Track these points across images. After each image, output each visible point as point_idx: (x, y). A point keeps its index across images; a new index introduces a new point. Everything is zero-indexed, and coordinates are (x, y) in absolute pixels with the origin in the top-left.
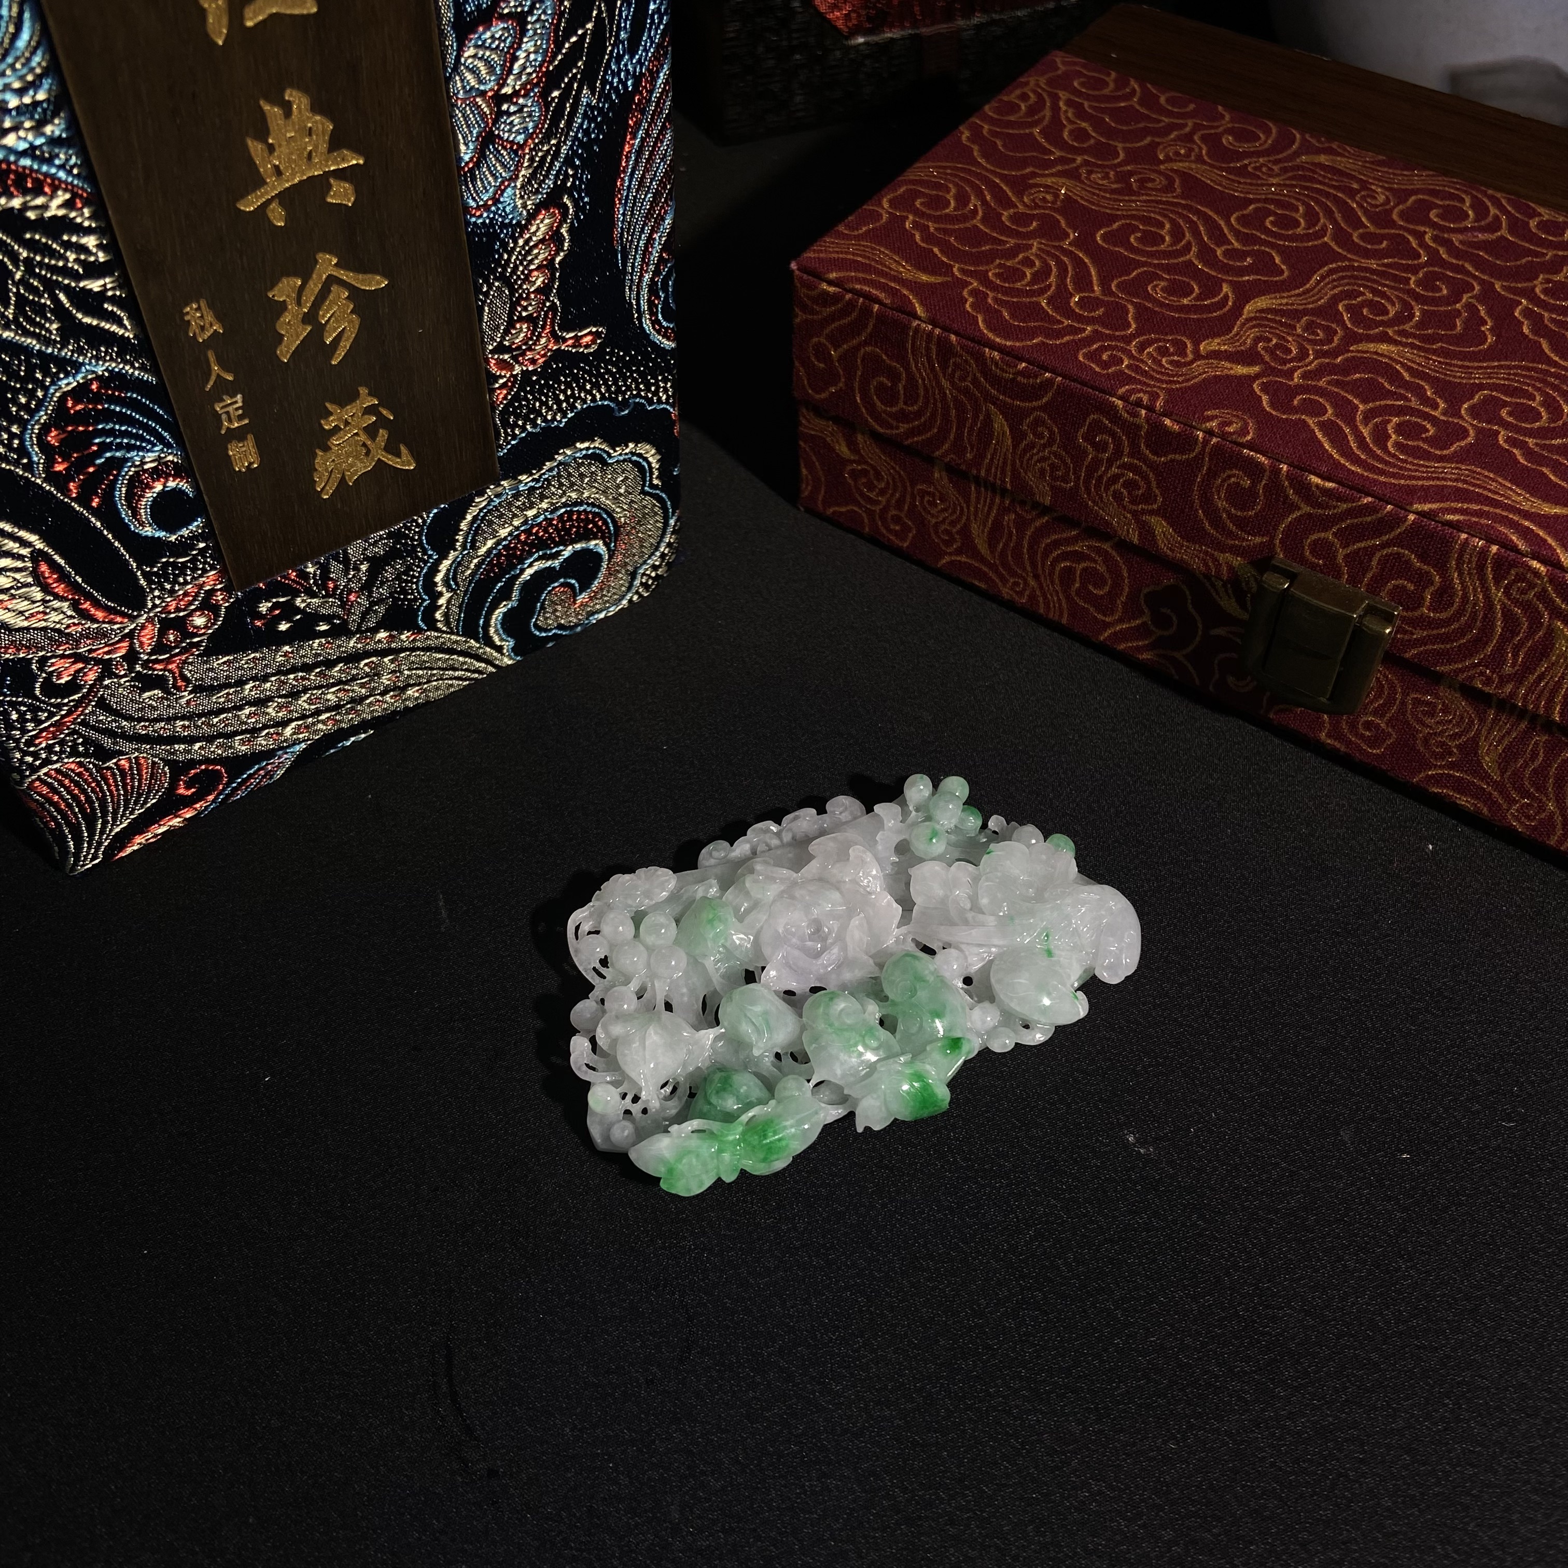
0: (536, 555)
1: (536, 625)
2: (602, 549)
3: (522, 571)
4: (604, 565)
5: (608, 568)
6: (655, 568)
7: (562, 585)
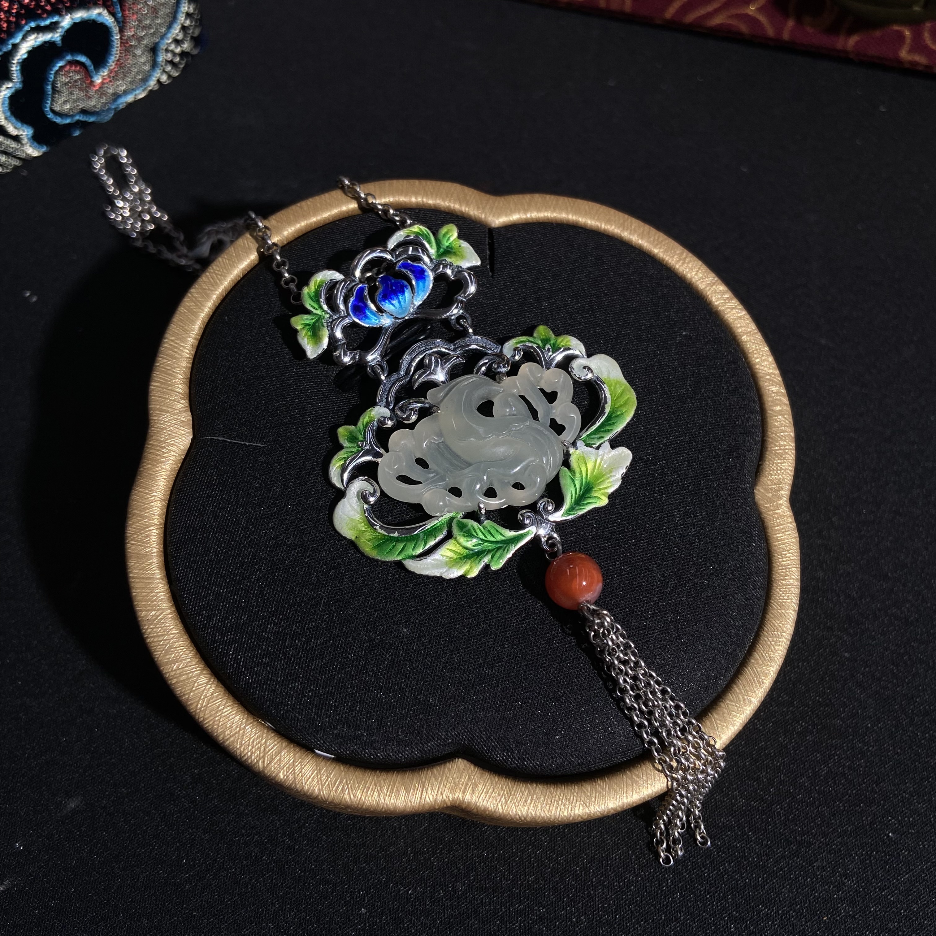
0: (27, 28)
1: (52, 111)
2: (108, 19)
3: (15, 47)
4: (116, 37)
5: (123, 42)
6: (177, 42)
7: (71, 63)
